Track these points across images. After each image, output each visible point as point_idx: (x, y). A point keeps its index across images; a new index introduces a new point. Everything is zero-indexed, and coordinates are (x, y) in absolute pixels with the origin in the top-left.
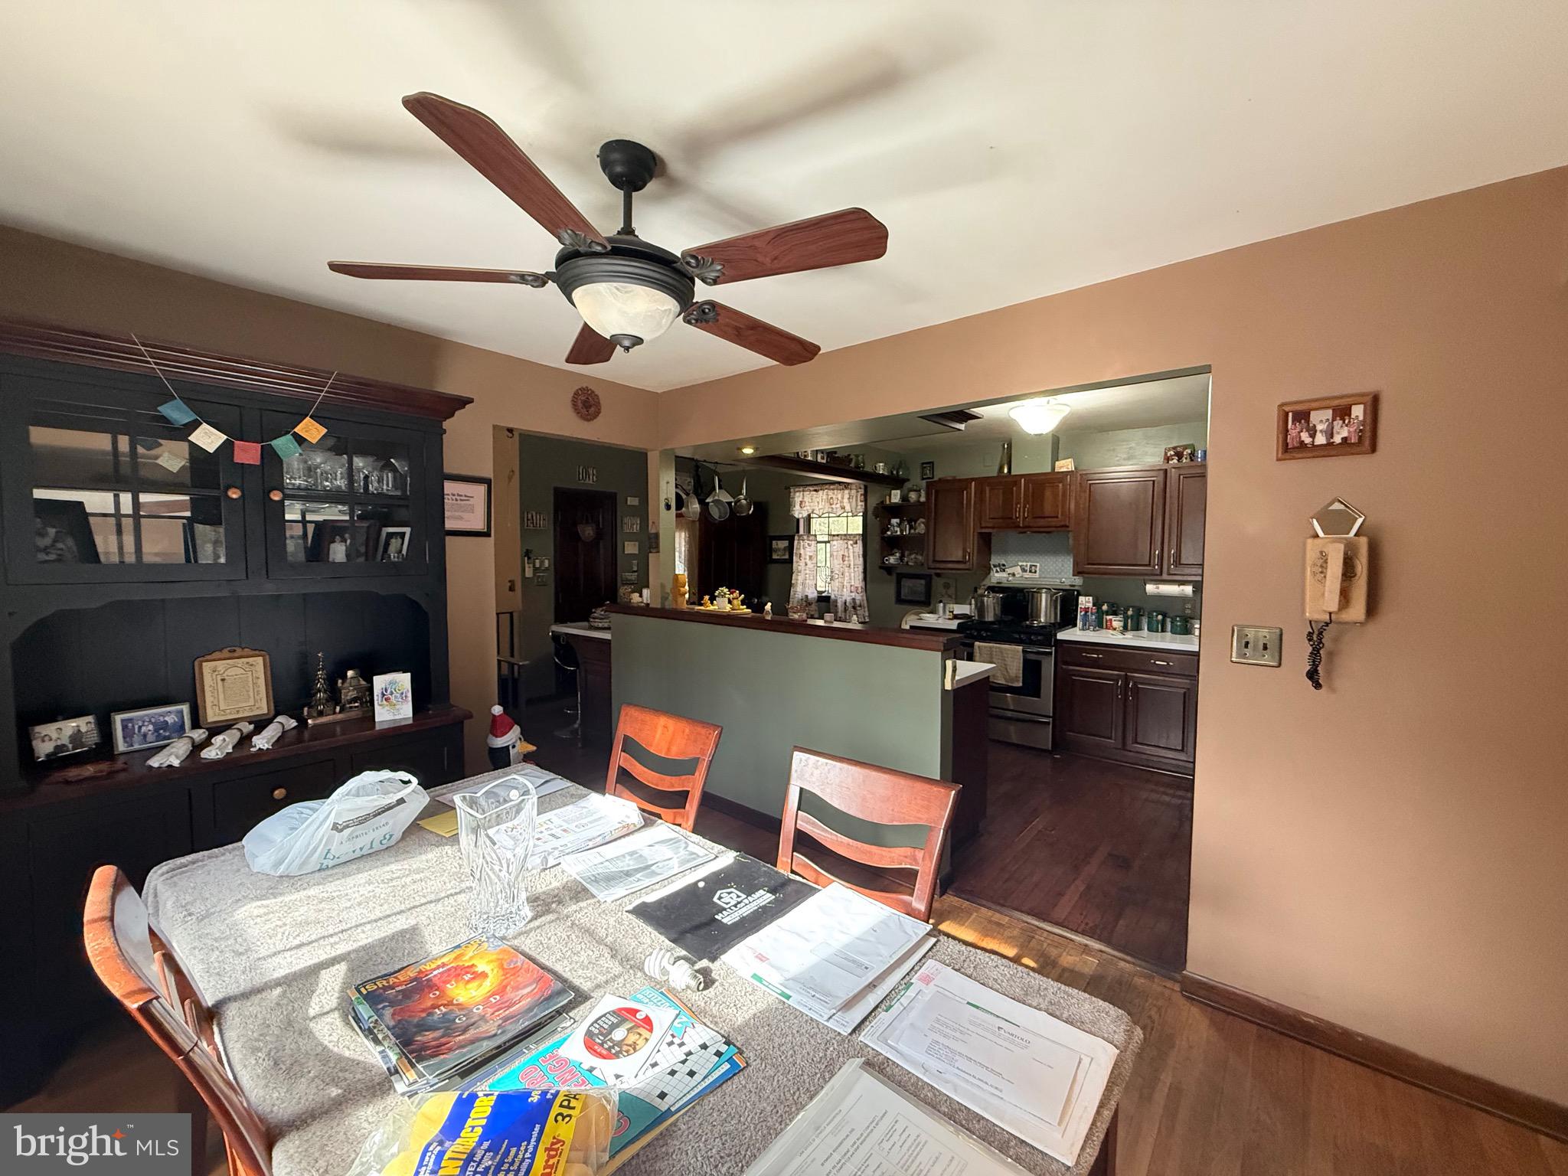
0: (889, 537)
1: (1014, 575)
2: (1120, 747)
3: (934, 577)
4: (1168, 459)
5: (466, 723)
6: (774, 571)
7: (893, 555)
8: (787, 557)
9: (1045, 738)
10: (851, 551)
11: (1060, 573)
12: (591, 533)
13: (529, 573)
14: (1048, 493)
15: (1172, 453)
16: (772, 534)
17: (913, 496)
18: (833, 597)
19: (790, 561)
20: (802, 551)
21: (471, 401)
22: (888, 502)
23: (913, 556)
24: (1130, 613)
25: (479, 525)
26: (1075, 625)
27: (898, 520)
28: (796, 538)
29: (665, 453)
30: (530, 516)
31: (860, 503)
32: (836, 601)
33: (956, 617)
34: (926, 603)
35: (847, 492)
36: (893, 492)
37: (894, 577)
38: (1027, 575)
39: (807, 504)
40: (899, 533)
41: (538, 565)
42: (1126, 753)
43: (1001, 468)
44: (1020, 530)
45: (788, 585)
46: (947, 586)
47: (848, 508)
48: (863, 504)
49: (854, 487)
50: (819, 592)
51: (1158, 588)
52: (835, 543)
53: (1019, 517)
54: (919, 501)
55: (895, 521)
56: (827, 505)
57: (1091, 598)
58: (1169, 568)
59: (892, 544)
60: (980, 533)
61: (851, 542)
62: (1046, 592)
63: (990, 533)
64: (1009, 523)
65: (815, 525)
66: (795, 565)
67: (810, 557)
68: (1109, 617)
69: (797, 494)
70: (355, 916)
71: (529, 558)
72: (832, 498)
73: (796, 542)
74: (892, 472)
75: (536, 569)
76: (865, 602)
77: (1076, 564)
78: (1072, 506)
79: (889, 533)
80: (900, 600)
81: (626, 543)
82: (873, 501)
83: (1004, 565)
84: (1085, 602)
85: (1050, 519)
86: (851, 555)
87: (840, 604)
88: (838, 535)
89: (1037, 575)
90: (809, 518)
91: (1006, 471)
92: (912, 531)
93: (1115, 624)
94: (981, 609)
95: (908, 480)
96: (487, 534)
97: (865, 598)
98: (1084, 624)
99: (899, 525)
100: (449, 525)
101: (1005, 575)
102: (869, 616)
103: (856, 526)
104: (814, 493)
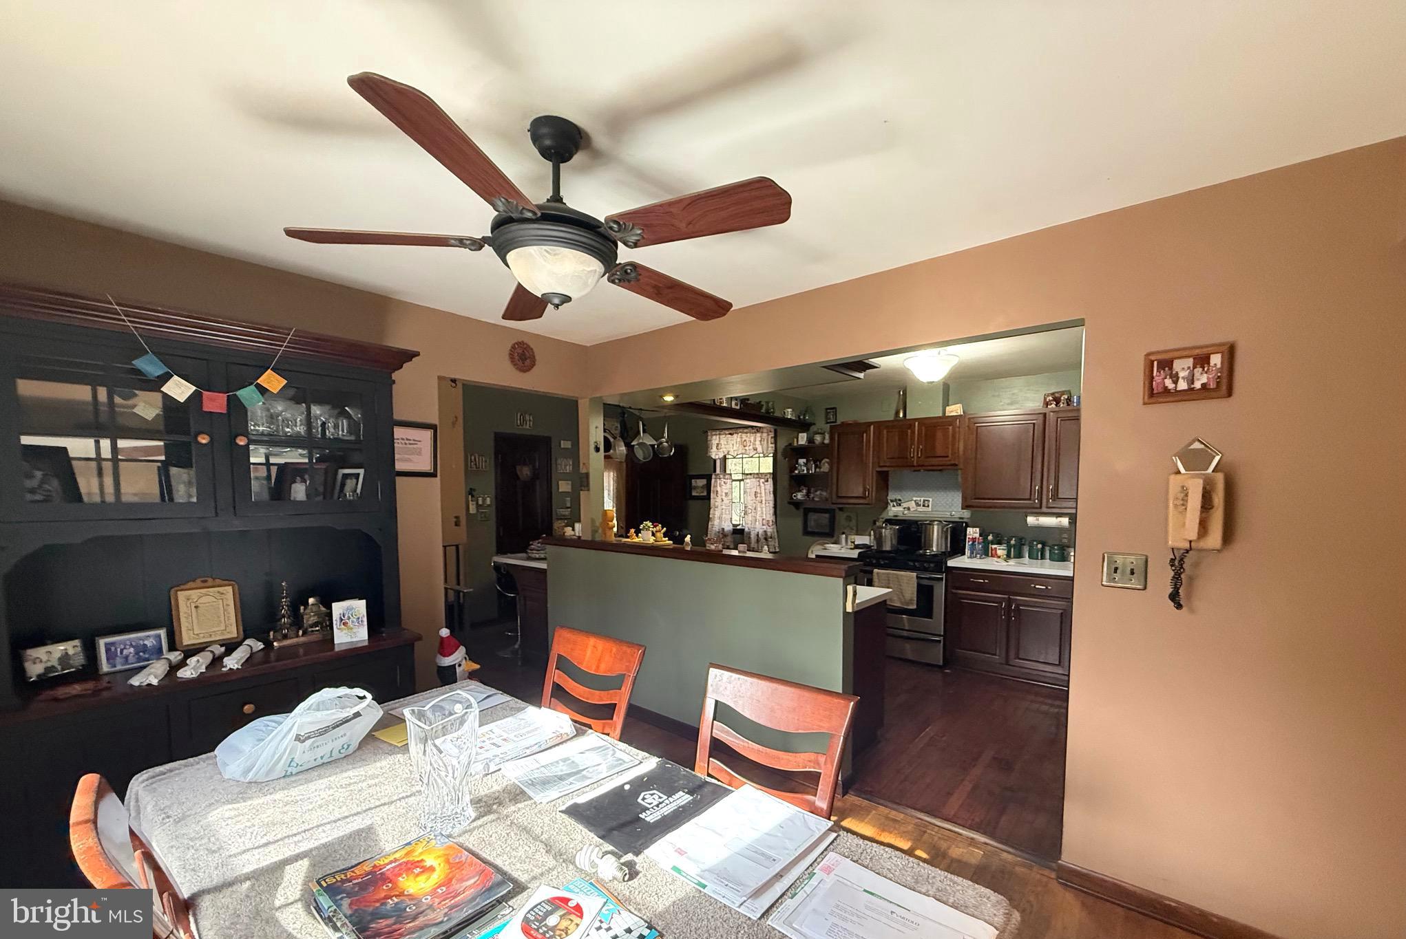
0: (797, 476)
1: (909, 509)
2: (1004, 662)
3: (837, 511)
4: (1047, 404)
5: (416, 644)
6: (693, 506)
7: (800, 491)
8: (705, 494)
9: (936, 655)
10: (763, 488)
11: (950, 507)
12: (529, 473)
13: (473, 509)
14: (939, 435)
15: (1051, 398)
16: (691, 473)
17: (818, 438)
18: (746, 529)
19: (708, 498)
20: (719, 489)
21: (417, 354)
22: (795, 444)
23: (818, 493)
24: (1013, 542)
25: (427, 466)
26: (964, 554)
27: (805, 460)
28: (713, 476)
29: (594, 401)
30: (473, 458)
31: (770, 445)
32: (749, 533)
33: (857, 547)
34: (830, 534)
35: (758, 435)
36: (800, 434)
37: (802, 510)
38: (921, 509)
39: (723, 446)
41: (480, 502)
42: (1007, 667)
43: (897, 413)
44: (916, 468)
45: (706, 519)
46: (849, 519)
47: (760, 450)
48: (773, 445)
49: (765, 430)
50: (734, 525)
51: (1038, 520)
52: (748, 481)
53: (913, 457)
54: (823, 443)
55: (802, 461)
56: (741, 447)
57: (978, 529)
58: (1048, 501)
59: (799, 481)
60: (877, 472)
61: (763, 480)
62: (938, 525)
63: (888, 471)
64: (903, 462)
65: (732, 466)
66: (712, 501)
67: (726, 494)
68: (994, 546)
69: (714, 437)
70: (314, 818)
71: (473, 496)
72: (745, 440)
73: (713, 481)
74: (799, 417)
75: (478, 506)
76: (776, 534)
77: (964, 499)
78: (961, 448)
79: (796, 472)
80: (806, 532)
81: (560, 482)
82: (782, 443)
83: (900, 500)
84: (973, 532)
85: (941, 459)
86: (763, 492)
87: (753, 536)
88: (751, 474)
89: (930, 509)
90: (725, 458)
91: (901, 415)
92: (818, 470)
93: (999, 552)
94: (879, 539)
95: (814, 424)
96: (434, 475)
97: (775, 530)
98: (972, 553)
99: (806, 464)
100: (399, 466)
101: (900, 509)
102: (779, 547)
103: (767, 465)
104: (730, 436)
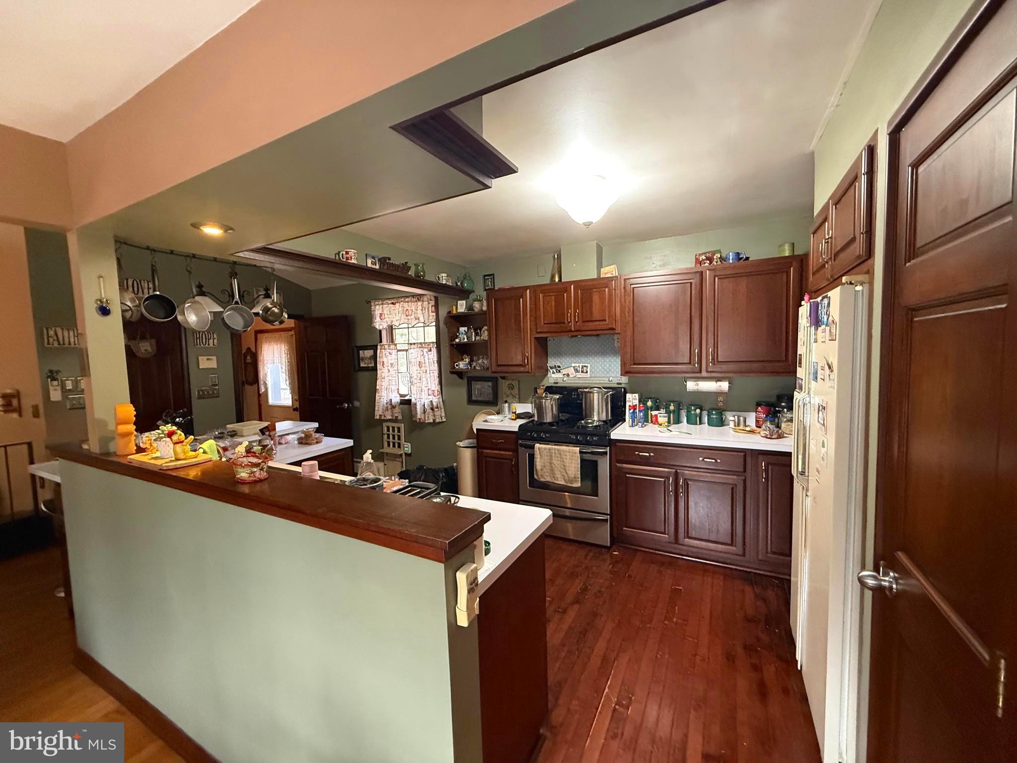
0: (458, 344)
1: (568, 375)
3: (500, 380)
4: (699, 262)
6: (363, 377)
7: (462, 360)
8: (373, 365)
9: (603, 534)
10: (426, 359)
11: (608, 372)
14: (596, 298)
15: (704, 258)
16: (359, 344)
17: (477, 305)
18: (413, 401)
19: (375, 369)
20: (385, 359)
22: (454, 312)
23: (480, 361)
24: (672, 408)
26: (624, 420)
27: (466, 329)
28: (379, 347)
31: (431, 314)
32: (415, 404)
33: (519, 416)
34: (493, 403)
35: (420, 303)
36: (459, 302)
37: (466, 380)
38: (579, 375)
39: (386, 316)
40: (466, 340)
43: (553, 277)
44: (571, 334)
45: (373, 391)
46: (511, 387)
47: (422, 319)
48: (434, 314)
49: (425, 298)
50: (401, 396)
51: (697, 385)
52: (412, 351)
53: (571, 321)
54: (482, 310)
55: (463, 329)
56: (404, 316)
57: (637, 395)
58: (707, 365)
59: (463, 350)
60: (535, 338)
61: (426, 350)
62: (598, 392)
63: (547, 338)
64: (560, 327)
65: (400, 337)
66: (379, 372)
67: (392, 364)
68: (654, 413)
69: (377, 307)
72: (407, 310)
73: (378, 351)
74: (456, 284)
76: (442, 404)
77: (623, 364)
78: (618, 308)
79: (457, 340)
80: (470, 401)
82: (443, 312)
83: (559, 367)
84: (632, 399)
85: (598, 323)
86: (427, 361)
87: (418, 407)
88: (414, 344)
89: (588, 375)
90: (391, 329)
91: (557, 280)
92: (478, 338)
93: (660, 420)
94: (540, 408)
95: (474, 292)
97: (441, 400)
98: (633, 421)
99: (466, 333)
101: (560, 375)
102: (446, 416)
103: (431, 335)
104: (392, 305)
